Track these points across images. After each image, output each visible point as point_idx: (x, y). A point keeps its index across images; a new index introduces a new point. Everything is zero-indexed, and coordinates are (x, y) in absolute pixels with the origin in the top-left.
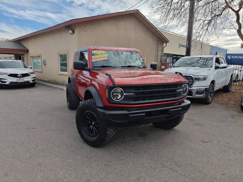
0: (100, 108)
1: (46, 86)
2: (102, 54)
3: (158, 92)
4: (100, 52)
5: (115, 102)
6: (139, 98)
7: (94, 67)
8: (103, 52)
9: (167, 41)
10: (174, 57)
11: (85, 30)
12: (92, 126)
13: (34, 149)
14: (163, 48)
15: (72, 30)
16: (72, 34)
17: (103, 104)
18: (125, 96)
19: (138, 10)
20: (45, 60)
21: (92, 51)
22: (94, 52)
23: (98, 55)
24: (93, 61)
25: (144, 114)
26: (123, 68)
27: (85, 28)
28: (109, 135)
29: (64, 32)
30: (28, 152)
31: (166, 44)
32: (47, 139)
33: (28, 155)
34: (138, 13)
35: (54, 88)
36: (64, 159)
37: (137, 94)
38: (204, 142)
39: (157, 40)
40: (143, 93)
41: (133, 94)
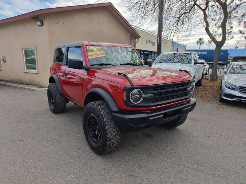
0: (115, 112)
1: (9, 87)
2: (98, 50)
3: (173, 92)
4: (96, 48)
5: (134, 105)
6: (157, 99)
7: (91, 65)
8: (100, 48)
9: (138, 37)
10: (142, 52)
11: (56, 22)
12: (97, 132)
13: (34, 167)
14: (135, 43)
15: (40, 21)
16: (40, 26)
17: (119, 108)
18: (144, 97)
19: (111, 3)
20: (5, 56)
21: (87, 47)
22: (90, 48)
23: (94, 51)
24: (89, 58)
25: (162, 116)
26: (122, 65)
27: (55, 20)
28: (111, 139)
29: (29, 24)
30: (28, 172)
31: (138, 40)
32: (45, 152)
33: (30, 177)
34: (111, 6)
35: (22, 89)
36: (78, 175)
37: (155, 94)
38: (209, 137)
39: (130, 35)
40: (161, 93)
41: (152, 95)
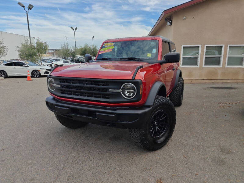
11: (184, 18)
16: (170, 25)
41: (59, 86)
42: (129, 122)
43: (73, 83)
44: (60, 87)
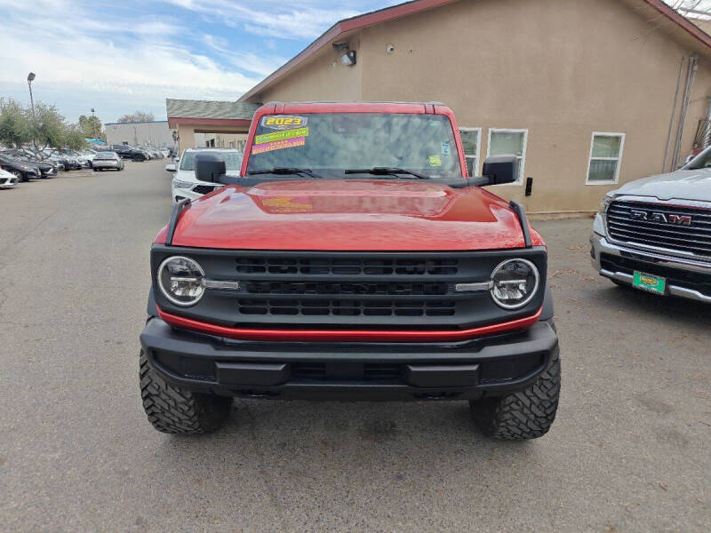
5: (172, 307)
6: (263, 301)
7: (251, 174)
11: (389, 49)
15: (349, 54)
16: (348, 66)
18: (206, 288)
23: (276, 131)
24: (255, 151)
27: (388, 44)
39: (686, 61)
41: (235, 285)
42: (513, 380)
43: (305, 271)
44: (238, 290)
